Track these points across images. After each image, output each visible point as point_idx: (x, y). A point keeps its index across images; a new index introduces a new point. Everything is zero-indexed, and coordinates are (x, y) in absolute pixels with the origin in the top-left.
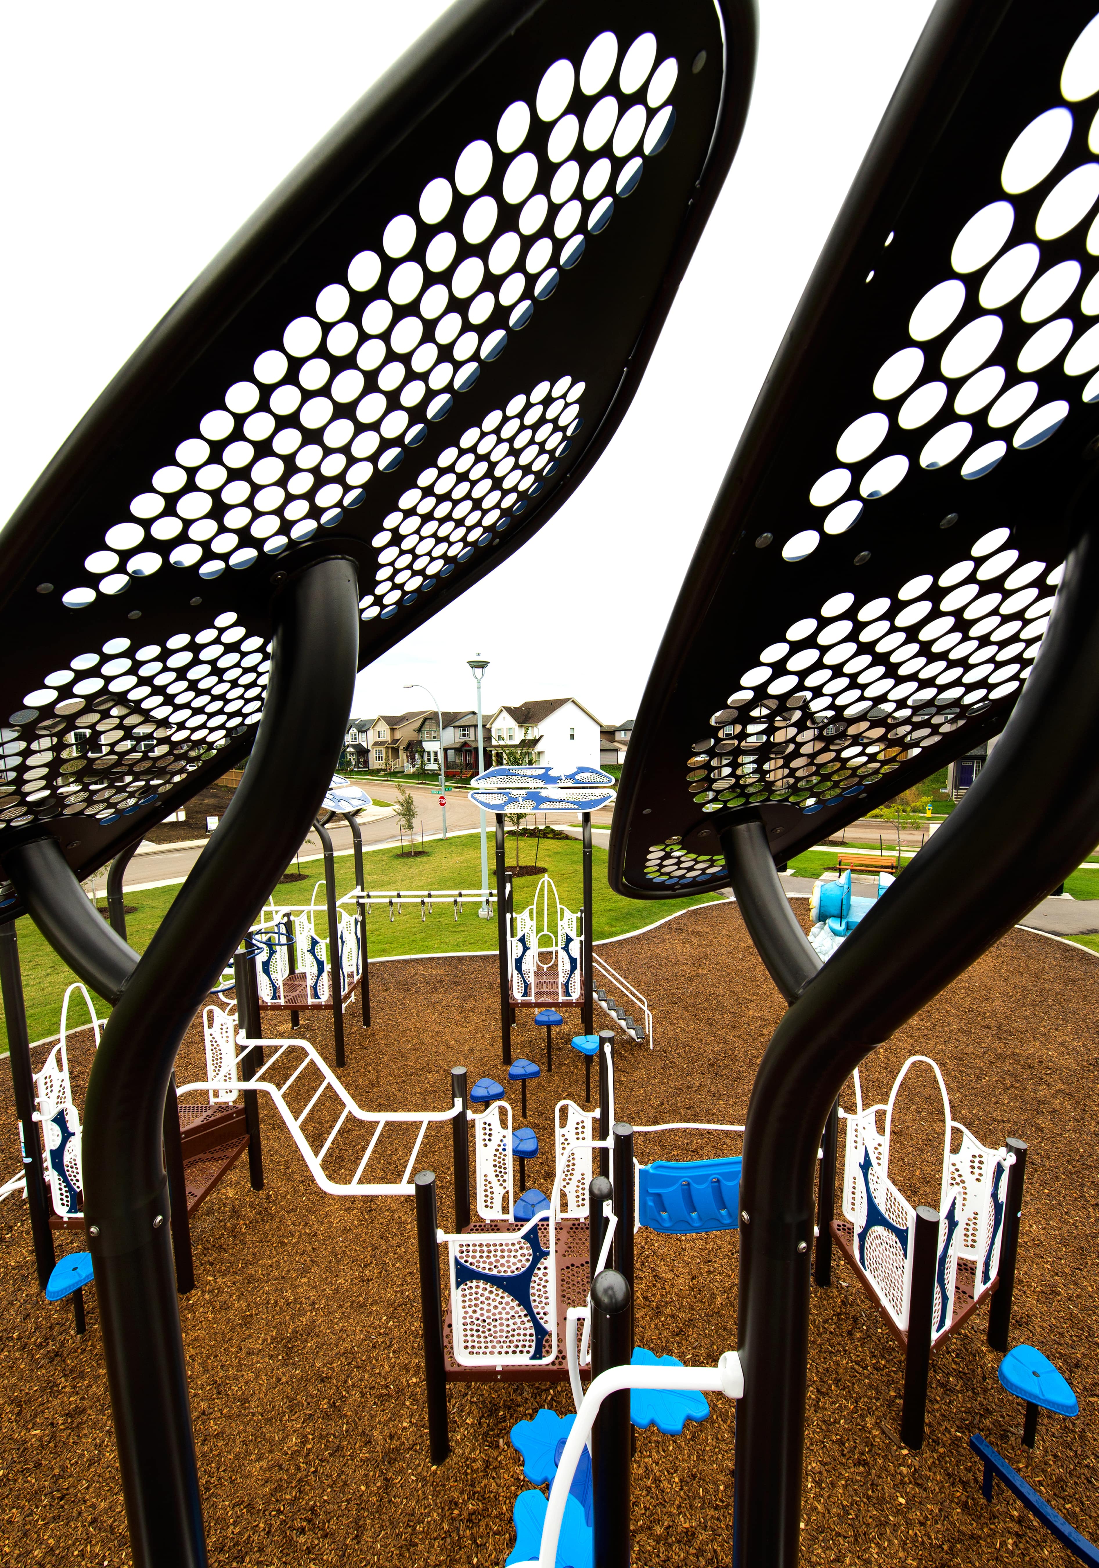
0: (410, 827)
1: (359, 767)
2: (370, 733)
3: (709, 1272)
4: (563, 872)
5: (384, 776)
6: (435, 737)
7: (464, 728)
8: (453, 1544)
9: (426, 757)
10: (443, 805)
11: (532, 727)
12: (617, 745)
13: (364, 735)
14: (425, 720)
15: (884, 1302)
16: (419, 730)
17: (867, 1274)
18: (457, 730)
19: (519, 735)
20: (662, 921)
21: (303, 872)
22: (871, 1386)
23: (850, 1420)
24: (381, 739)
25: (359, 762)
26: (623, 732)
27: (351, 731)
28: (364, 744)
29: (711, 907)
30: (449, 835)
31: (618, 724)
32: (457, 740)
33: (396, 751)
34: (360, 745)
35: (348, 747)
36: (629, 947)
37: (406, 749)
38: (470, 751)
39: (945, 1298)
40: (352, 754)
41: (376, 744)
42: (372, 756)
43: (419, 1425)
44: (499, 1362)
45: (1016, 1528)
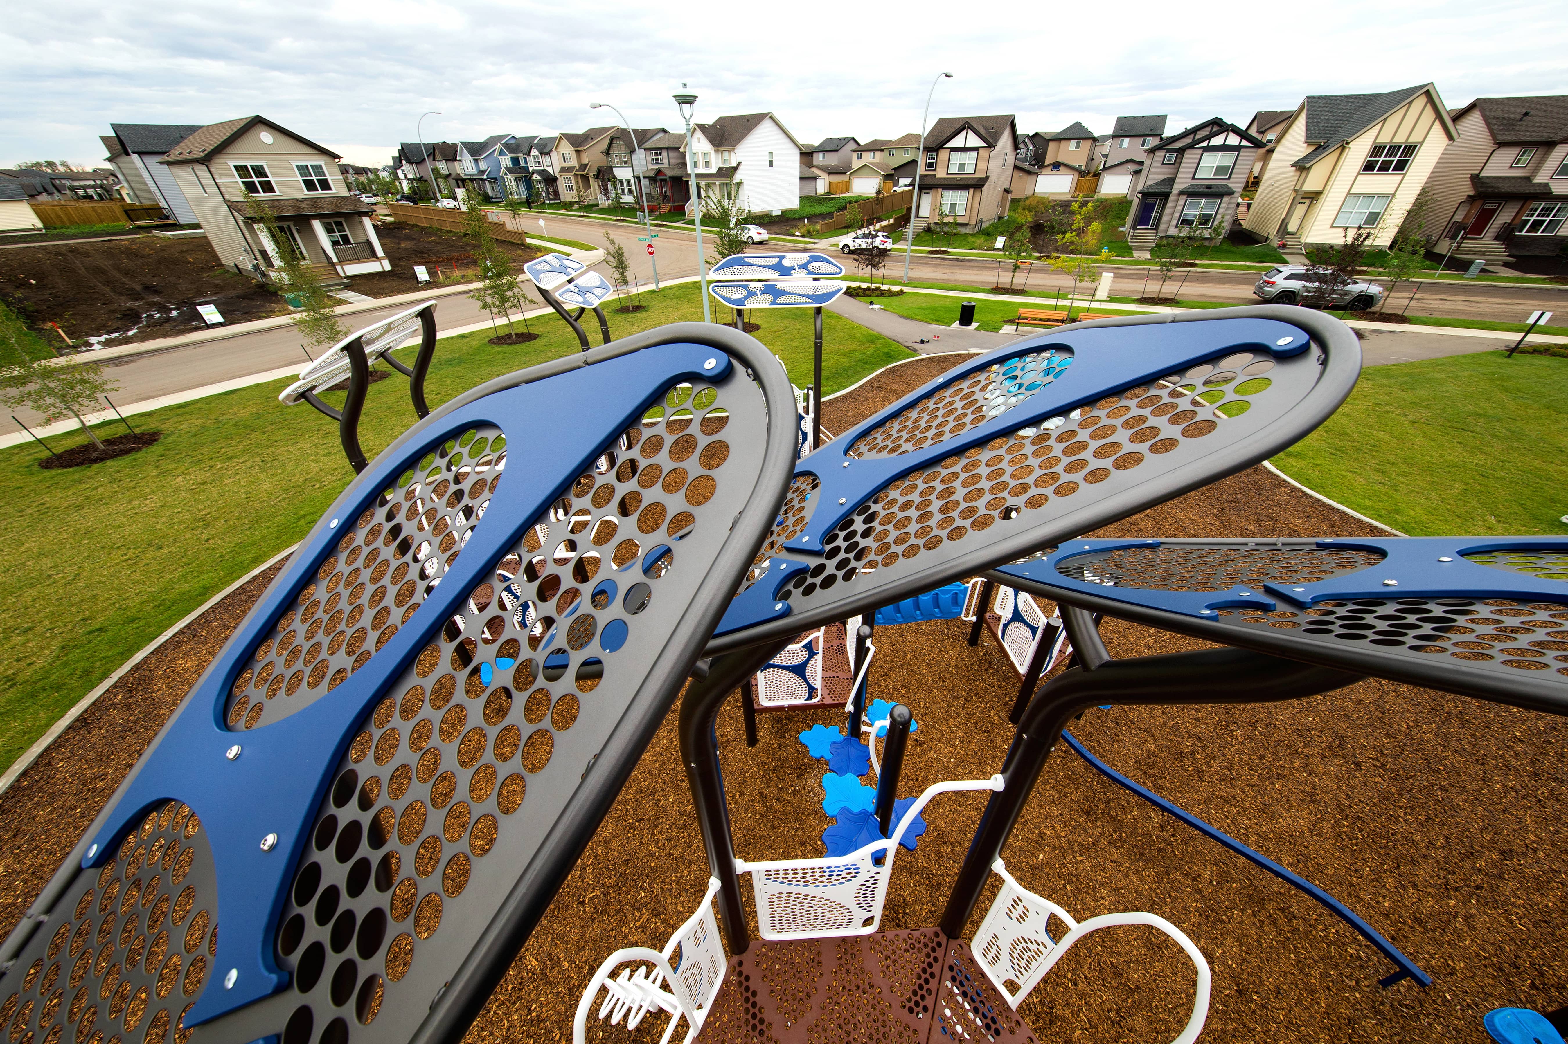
0: (625, 282)
1: (550, 199)
2: (554, 154)
3: (903, 641)
4: (775, 329)
5: (580, 210)
6: (625, 162)
7: (656, 150)
8: (767, 780)
9: (619, 187)
10: (651, 253)
11: (729, 151)
12: (817, 172)
13: (548, 157)
14: (612, 139)
15: (1013, 658)
16: (607, 153)
17: (1005, 645)
18: (648, 153)
19: (716, 162)
20: (865, 380)
21: (534, 330)
22: (995, 696)
23: (982, 712)
24: (568, 164)
25: (548, 193)
26: (821, 154)
27: (532, 153)
28: (550, 170)
29: (906, 364)
30: (662, 285)
31: (816, 144)
32: (651, 167)
33: (585, 178)
34: (544, 171)
35: (533, 173)
36: (839, 406)
37: (597, 177)
38: (665, 180)
39: (1051, 658)
40: (539, 182)
41: (563, 170)
42: (561, 184)
43: (737, 730)
44: (786, 703)
45: (1063, 754)
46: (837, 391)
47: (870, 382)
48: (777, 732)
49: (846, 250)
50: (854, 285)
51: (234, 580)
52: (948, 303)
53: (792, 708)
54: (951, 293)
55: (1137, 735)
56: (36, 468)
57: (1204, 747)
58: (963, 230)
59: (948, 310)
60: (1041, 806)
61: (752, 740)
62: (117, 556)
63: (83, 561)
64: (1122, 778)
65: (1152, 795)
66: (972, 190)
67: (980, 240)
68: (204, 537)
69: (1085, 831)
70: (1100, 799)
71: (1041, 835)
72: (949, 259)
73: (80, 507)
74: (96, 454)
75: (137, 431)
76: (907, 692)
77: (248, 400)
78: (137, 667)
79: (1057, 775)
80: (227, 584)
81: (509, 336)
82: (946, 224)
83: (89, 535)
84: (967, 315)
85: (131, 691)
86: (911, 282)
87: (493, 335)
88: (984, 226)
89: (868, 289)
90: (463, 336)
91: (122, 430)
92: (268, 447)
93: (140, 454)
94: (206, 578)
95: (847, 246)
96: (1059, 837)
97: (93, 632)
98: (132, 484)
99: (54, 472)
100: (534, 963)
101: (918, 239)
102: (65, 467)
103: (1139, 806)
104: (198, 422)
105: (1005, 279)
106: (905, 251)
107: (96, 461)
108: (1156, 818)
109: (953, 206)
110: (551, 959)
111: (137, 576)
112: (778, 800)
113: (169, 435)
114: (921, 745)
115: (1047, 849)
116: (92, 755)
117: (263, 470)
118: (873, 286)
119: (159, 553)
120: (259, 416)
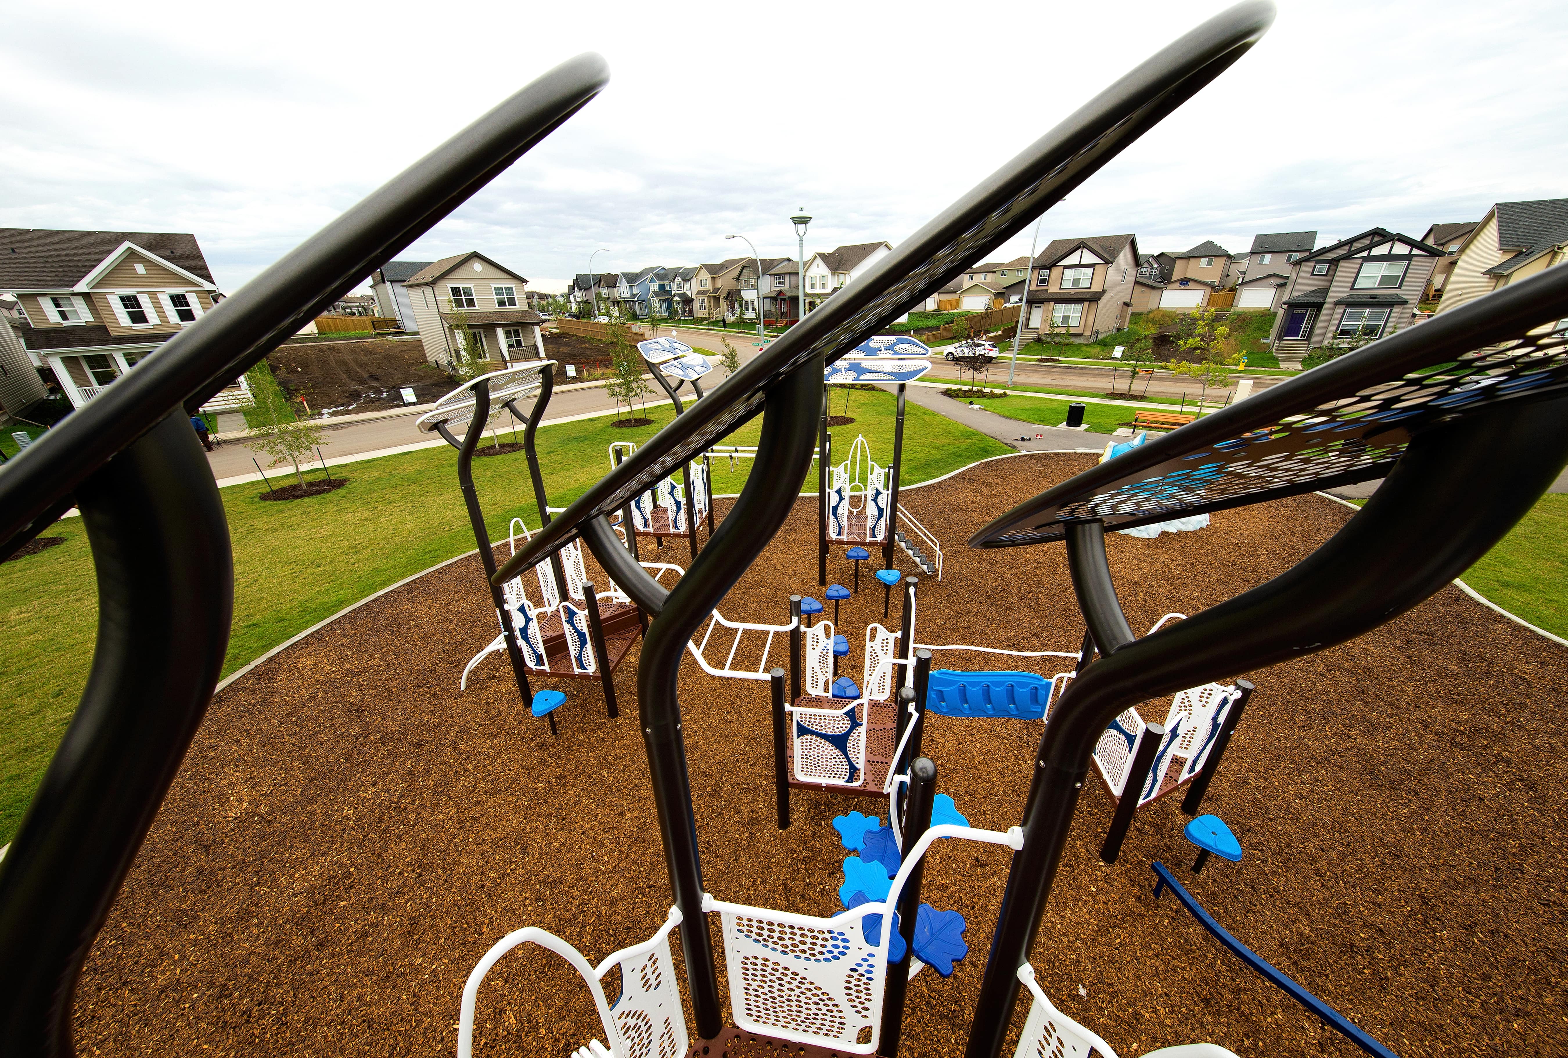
1: (685, 316)
2: (693, 281)
3: (972, 741)
4: (870, 423)
6: (752, 286)
7: (779, 276)
8: (794, 870)
9: (744, 306)
11: (845, 274)
13: (688, 283)
14: (743, 268)
15: (1106, 776)
16: (738, 278)
18: (773, 278)
19: (832, 284)
20: (957, 472)
21: (650, 417)
24: (704, 288)
25: (684, 311)
27: (676, 280)
28: (688, 293)
29: (1003, 459)
32: (773, 289)
33: (717, 299)
34: (684, 294)
35: (674, 296)
36: (925, 494)
37: (726, 298)
38: (785, 300)
39: (1155, 780)
40: (678, 303)
41: (699, 293)
42: (696, 305)
43: (770, 808)
44: (824, 781)
45: (1173, 915)
46: (925, 480)
47: (962, 474)
48: (813, 818)
49: (950, 357)
50: (955, 387)
51: (362, 597)
52: (1055, 406)
53: (831, 789)
54: (1059, 397)
55: (1283, 909)
56: (257, 499)
57: (1388, 945)
58: (1077, 341)
59: (1057, 412)
60: (1138, 977)
61: (784, 822)
62: (287, 569)
63: (263, 570)
64: (1256, 958)
65: (1304, 992)
66: (1086, 303)
67: (1097, 349)
68: (353, 561)
69: (1202, 1026)
70: (1225, 986)
71: (1136, 1015)
72: (1060, 367)
73: (276, 530)
74: (299, 492)
75: (332, 478)
76: (971, 801)
77: (417, 460)
78: (271, 659)
79: (1164, 940)
80: (357, 600)
81: (629, 420)
82: (1058, 335)
83: (274, 552)
84: (1075, 416)
85: (260, 679)
86: (1015, 386)
87: (616, 419)
88: (1100, 337)
89: (970, 391)
90: (592, 420)
91: (322, 476)
92: (420, 496)
93: (329, 495)
94: (343, 594)
95: (952, 353)
96: (1162, 1025)
97: (250, 626)
98: (316, 517)
99: (267, 503)
100: (513, 1021)
101: (1026, 348)
102: (275, 500)
103: (1286, 1008)
104: (376, 474)
105: (1122, 385)
106: (1010, 359)
107: (297, 497)
108: (1313, 1031)
109: (1066, 319)
110: (530, 1022)
111: (296, 586)
112: (803, 896)
113: (353, 482)
114: (982, 866)
115: (1144, 1037)
116: (215, 727)
117: (411, 513)
118: (975, 389)
119: (316, 570)
120: (421, 472)
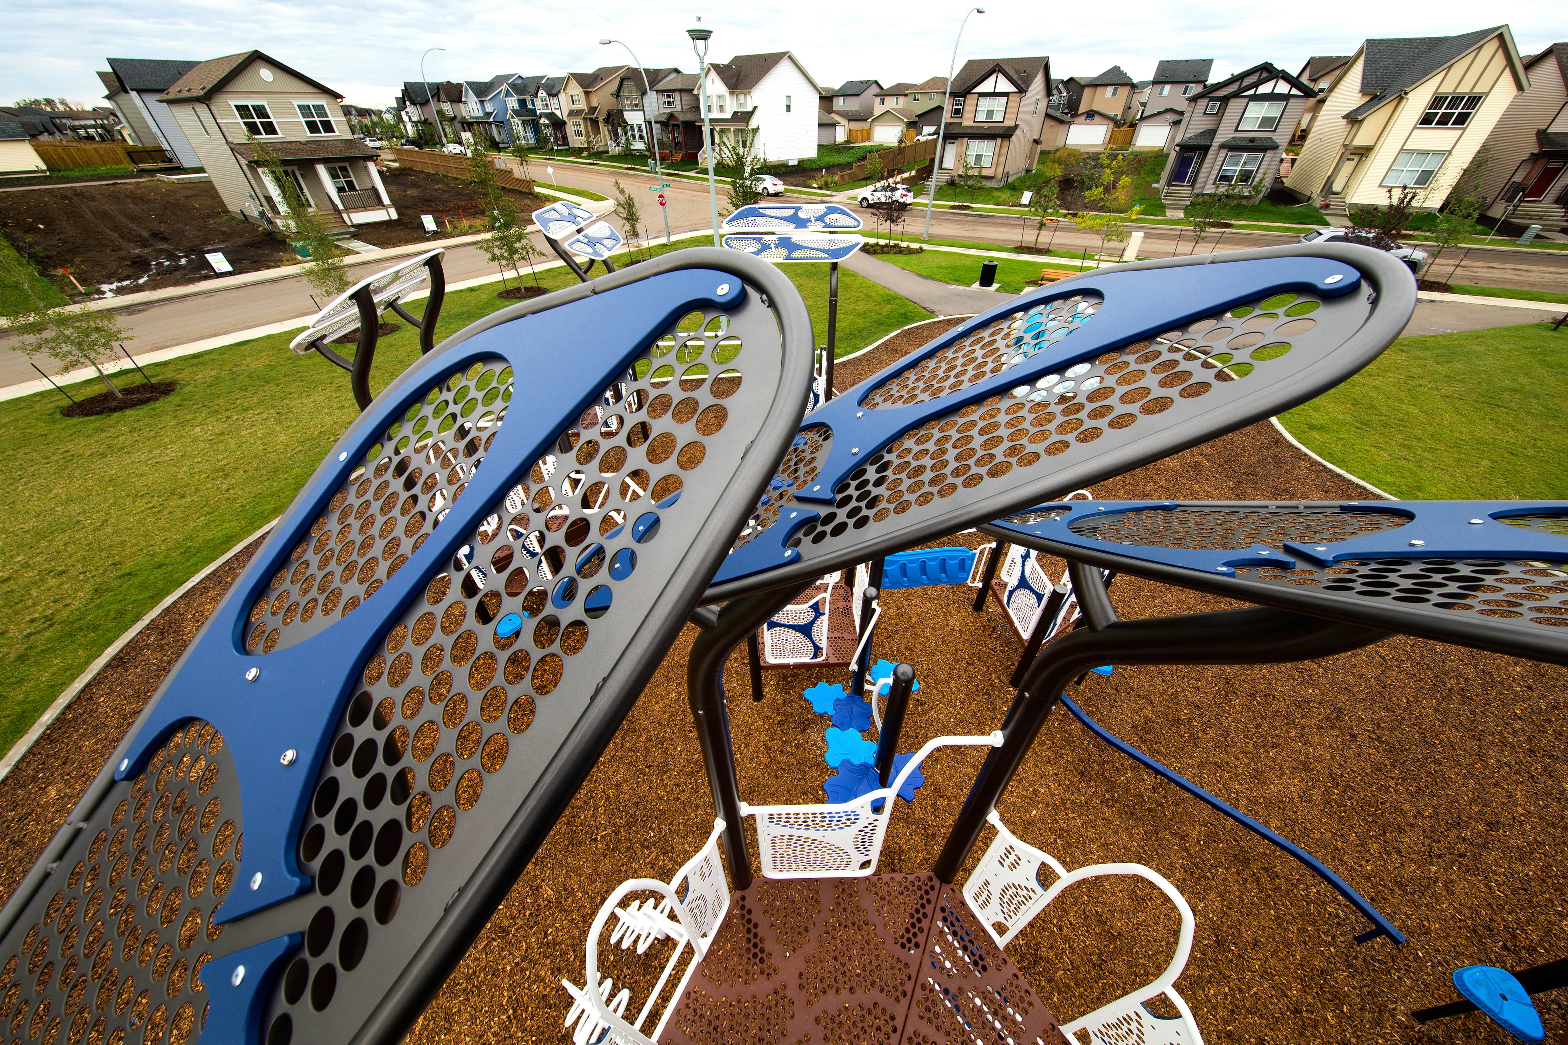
0: (636, 234)
1: (558, 145)
2: (562, 96)
3: (909, 606)
5: (589, 157)
6: (636, 105)
7: (669, 93)
8: (771, 733)
9: (630, 133)
10: (663, 204)
11: (745, 94)
12: (836, 118)
13: (556, 99)
14: (622, 80)
15: (1017, 624)
16: (617, 95)
18: (660, 96)
19: (731, 106)
20: (881, 341)
21: (543, 284)
22: (998, 661)
23: (984, 675)
24: (577, 107)
25: (556, 138)
26: (841, 99)
27: (540, 95)
28: (558, 113)
29: (923, 326)
30: (673, 238)
31: (837, 87)
32: (662, 111)
33: (595, 123)
34: (552, 114)
35: (540, 117)
36: (852, 368)
37: (607, 121)
38: (677, 126)
39: (1055, 624)
40: (546, 126)
41: (572, 113)
42: (570, 129)
43: (743, 685)
44: (792, 661)
45: (1061, 718)
46: (850, 353)
47: (885, 344)
48: (782, 689)
49: (865, 204)
50: (872, 241)
51: (255, 529)
52: (969, 262)
53: (798, 666)
54: (972, 252)
55: (1135, 702)
56: (58, 416)
57: (1201, 715)
58: (988, 184)
59: (969, 269)
60: (1037, 766)
61: (758, 695)
62: (141, 504)
63: (109, 508)
64: (1118, 741)
65: (1147, 759)
66: (999, 140)
67: (1005, 195)
68: (225, 487)
69: (1079, 790)
70: (1095, 761)
71: (1036, 792)
72: (972, 215)
73: (103, 455)
74: (115, 403)
75: (154, 381)
76: (911, 654)
77: (261, 351)
78: (167, 611)
79: (1054, 737)
80: (249, 533)
81: (518, 290)
82: (970, 177)
83: (113, 482)
84: (988, 275)
85: (163, 633)
86: (932, 239)
87: (502, 288)
88: (1011, 180)
89: (887, 246)
90: (471, 290)
91: (138, 380)
92: (282, 399)
93: (157, 404)
94: (229, 527)
95: (866, 199)
96: (1052, 795)
97: (123, 576)
98: (152, 434)
99: (76, 420)
100: (550, 892)
101: (941, 193)
102: (86, 415)
103: (1133, 769)
104: (213, 373)
105: (1029, 237)
106: (926, 205)
107: (115, 410)
108: (1149, 780)
109: (979, 157)
110: (566, 890)
111: (162, 523)
112: (781, 752)
113: (185, 385)
114: (922, 705)
115: (1040, 806)
116: (130, 692)
117: (279, 422)
118: (892, 243)
119: (182, 502)
120: (272, 368)
